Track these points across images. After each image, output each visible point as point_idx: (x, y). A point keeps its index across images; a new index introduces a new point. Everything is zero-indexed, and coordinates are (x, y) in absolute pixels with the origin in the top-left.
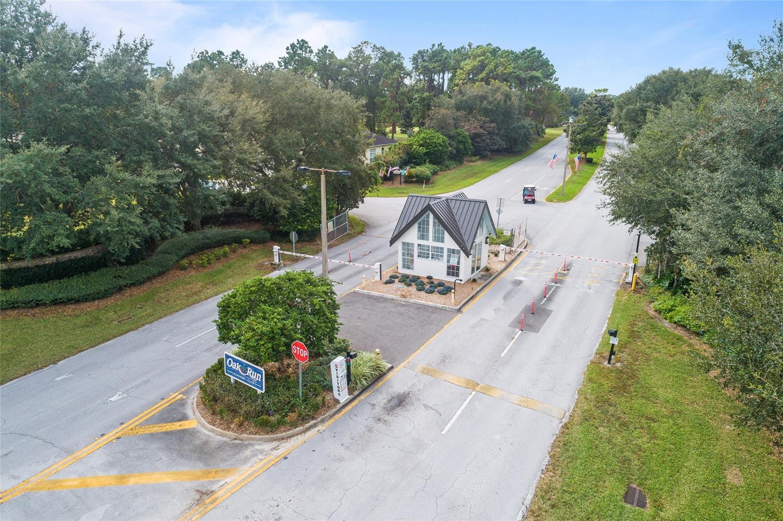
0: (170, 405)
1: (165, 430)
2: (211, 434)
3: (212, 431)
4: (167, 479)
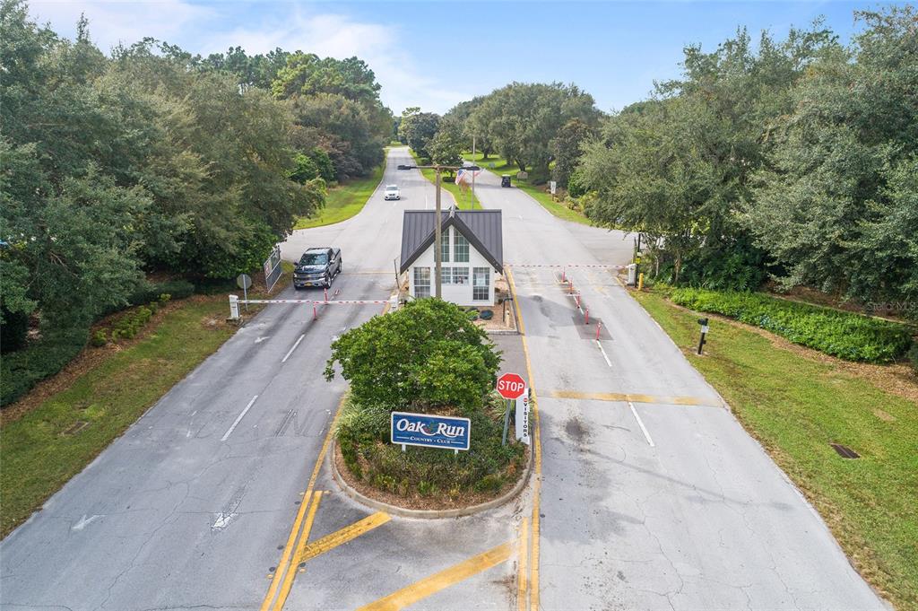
0: (320, 507)
1: (354, 536)
2: (421, 520)
3: (421, 516)
4: (442, 585)
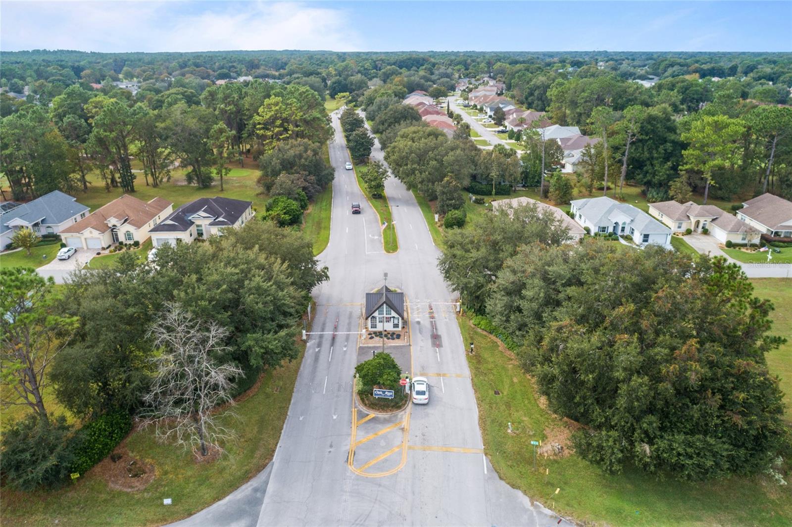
0: (357, 413)
1: (367, 420)
3: (382, 415)
4: (388, 430)
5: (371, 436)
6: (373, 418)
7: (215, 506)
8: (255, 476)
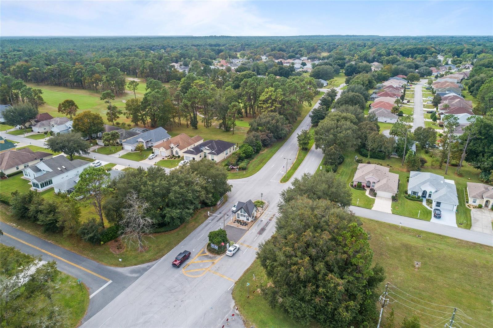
1: (204, 255)
2: (211, 255)
4: (208, 261)
5: (200, 261)
6: (207, 256)
7: (133, 267)
8: (152, 262)
